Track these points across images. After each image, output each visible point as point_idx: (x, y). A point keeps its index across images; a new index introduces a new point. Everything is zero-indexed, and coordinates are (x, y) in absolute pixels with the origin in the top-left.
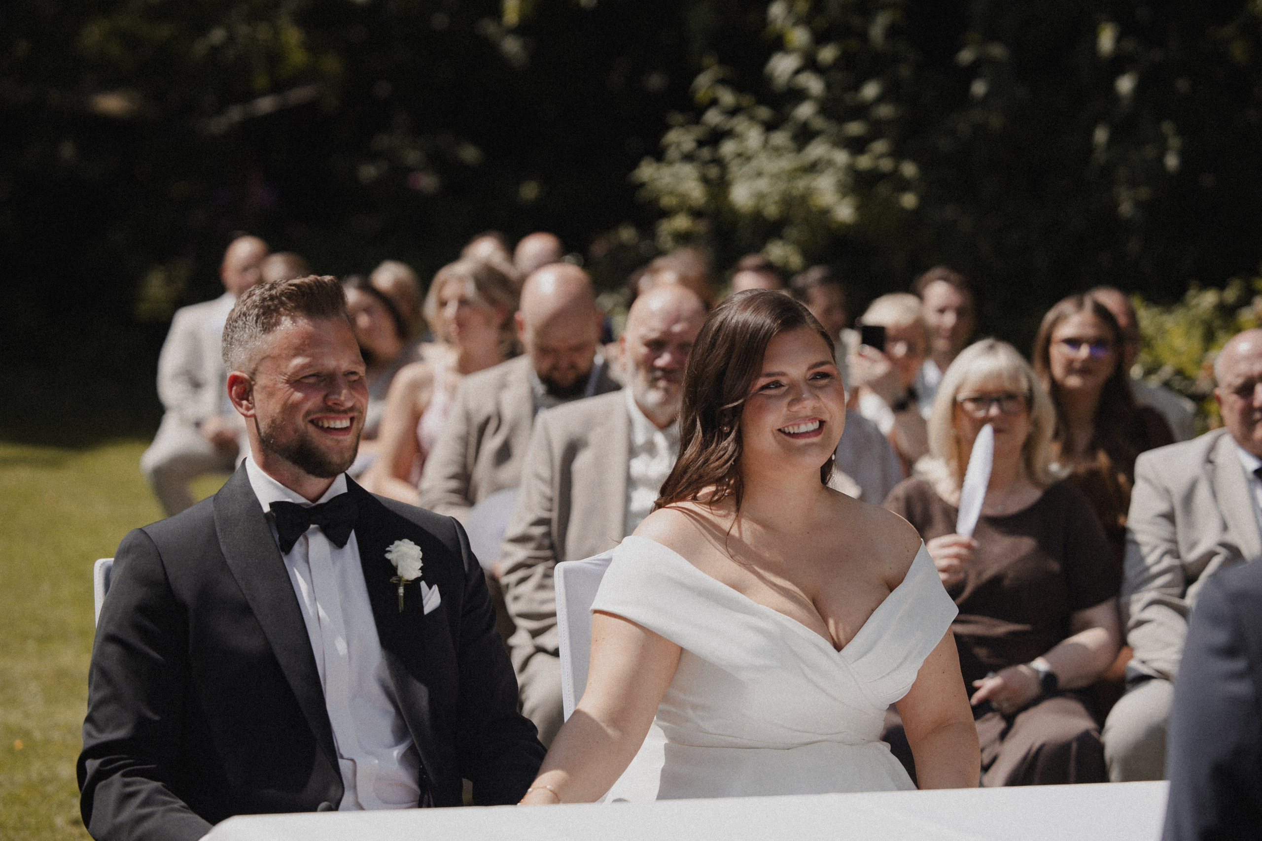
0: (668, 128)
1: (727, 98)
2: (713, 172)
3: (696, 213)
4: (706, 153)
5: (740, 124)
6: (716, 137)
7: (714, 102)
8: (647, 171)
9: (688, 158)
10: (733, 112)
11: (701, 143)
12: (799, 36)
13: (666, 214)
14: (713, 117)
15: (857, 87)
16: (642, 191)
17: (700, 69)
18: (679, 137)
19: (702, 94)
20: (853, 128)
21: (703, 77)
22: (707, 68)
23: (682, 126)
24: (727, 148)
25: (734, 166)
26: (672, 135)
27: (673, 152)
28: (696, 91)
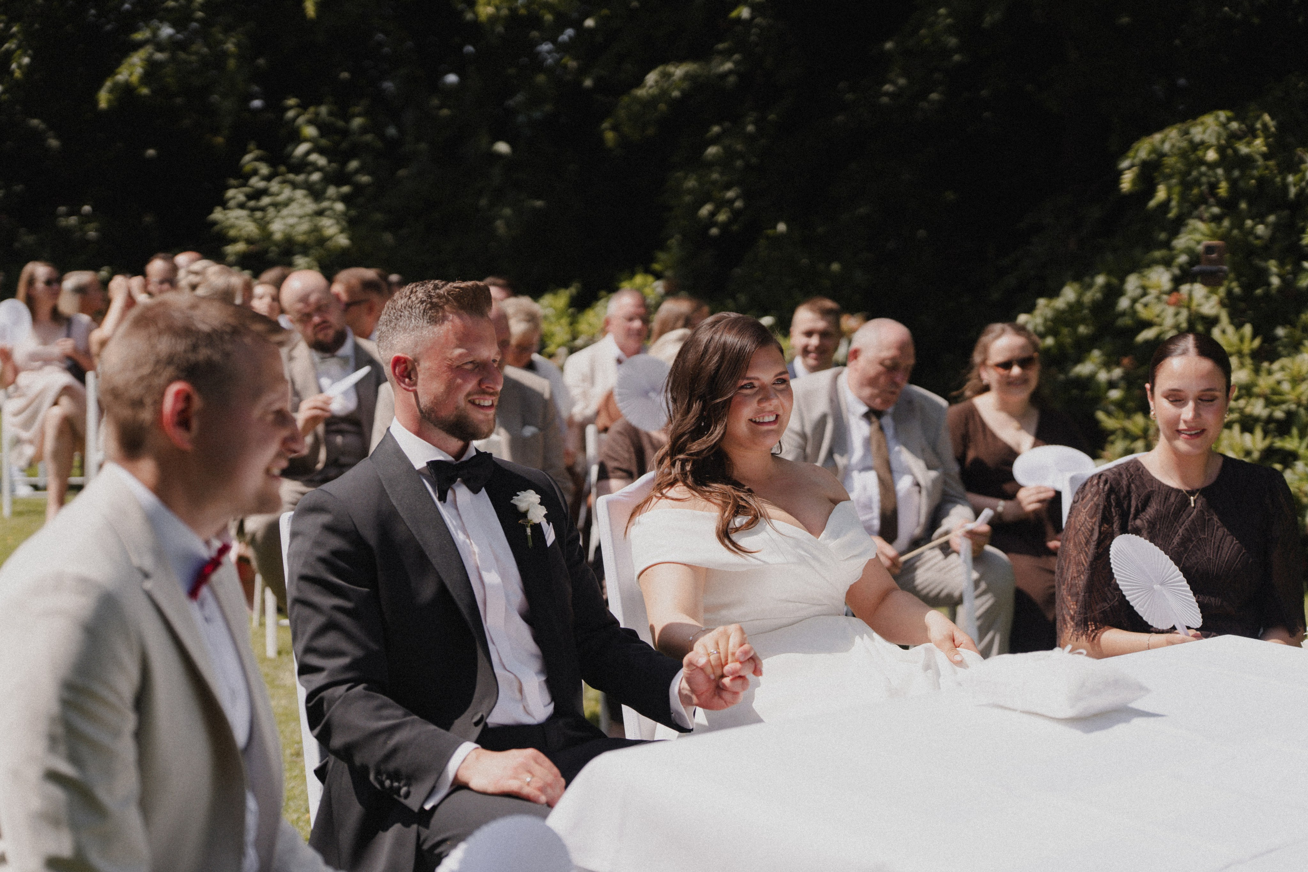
0: (229, 187)
1: (264, 170)
2: (259, 214)
3: (249, 241)
4: (252, 203)
5: (274, 186)
6: (258, 194)
7: (255, 172)
8: (218, 215)
9: (242, 206)
10: (268, 178)
11: (250, 197)
12: (310, 131)
13: (234, 241)
14: (256, 182)
15: (344, 163)
16: (216, 228)
17: (245, 152)
18: (235, 194)
19: (248, 168)
20: (345, 189)
21: (248, 157)
22: (250, 152)
23: (236, 187)
24: (265, 201)
25: (271, 211)
26: (231, 193)
27: (232, 203)
28: (243, 166)
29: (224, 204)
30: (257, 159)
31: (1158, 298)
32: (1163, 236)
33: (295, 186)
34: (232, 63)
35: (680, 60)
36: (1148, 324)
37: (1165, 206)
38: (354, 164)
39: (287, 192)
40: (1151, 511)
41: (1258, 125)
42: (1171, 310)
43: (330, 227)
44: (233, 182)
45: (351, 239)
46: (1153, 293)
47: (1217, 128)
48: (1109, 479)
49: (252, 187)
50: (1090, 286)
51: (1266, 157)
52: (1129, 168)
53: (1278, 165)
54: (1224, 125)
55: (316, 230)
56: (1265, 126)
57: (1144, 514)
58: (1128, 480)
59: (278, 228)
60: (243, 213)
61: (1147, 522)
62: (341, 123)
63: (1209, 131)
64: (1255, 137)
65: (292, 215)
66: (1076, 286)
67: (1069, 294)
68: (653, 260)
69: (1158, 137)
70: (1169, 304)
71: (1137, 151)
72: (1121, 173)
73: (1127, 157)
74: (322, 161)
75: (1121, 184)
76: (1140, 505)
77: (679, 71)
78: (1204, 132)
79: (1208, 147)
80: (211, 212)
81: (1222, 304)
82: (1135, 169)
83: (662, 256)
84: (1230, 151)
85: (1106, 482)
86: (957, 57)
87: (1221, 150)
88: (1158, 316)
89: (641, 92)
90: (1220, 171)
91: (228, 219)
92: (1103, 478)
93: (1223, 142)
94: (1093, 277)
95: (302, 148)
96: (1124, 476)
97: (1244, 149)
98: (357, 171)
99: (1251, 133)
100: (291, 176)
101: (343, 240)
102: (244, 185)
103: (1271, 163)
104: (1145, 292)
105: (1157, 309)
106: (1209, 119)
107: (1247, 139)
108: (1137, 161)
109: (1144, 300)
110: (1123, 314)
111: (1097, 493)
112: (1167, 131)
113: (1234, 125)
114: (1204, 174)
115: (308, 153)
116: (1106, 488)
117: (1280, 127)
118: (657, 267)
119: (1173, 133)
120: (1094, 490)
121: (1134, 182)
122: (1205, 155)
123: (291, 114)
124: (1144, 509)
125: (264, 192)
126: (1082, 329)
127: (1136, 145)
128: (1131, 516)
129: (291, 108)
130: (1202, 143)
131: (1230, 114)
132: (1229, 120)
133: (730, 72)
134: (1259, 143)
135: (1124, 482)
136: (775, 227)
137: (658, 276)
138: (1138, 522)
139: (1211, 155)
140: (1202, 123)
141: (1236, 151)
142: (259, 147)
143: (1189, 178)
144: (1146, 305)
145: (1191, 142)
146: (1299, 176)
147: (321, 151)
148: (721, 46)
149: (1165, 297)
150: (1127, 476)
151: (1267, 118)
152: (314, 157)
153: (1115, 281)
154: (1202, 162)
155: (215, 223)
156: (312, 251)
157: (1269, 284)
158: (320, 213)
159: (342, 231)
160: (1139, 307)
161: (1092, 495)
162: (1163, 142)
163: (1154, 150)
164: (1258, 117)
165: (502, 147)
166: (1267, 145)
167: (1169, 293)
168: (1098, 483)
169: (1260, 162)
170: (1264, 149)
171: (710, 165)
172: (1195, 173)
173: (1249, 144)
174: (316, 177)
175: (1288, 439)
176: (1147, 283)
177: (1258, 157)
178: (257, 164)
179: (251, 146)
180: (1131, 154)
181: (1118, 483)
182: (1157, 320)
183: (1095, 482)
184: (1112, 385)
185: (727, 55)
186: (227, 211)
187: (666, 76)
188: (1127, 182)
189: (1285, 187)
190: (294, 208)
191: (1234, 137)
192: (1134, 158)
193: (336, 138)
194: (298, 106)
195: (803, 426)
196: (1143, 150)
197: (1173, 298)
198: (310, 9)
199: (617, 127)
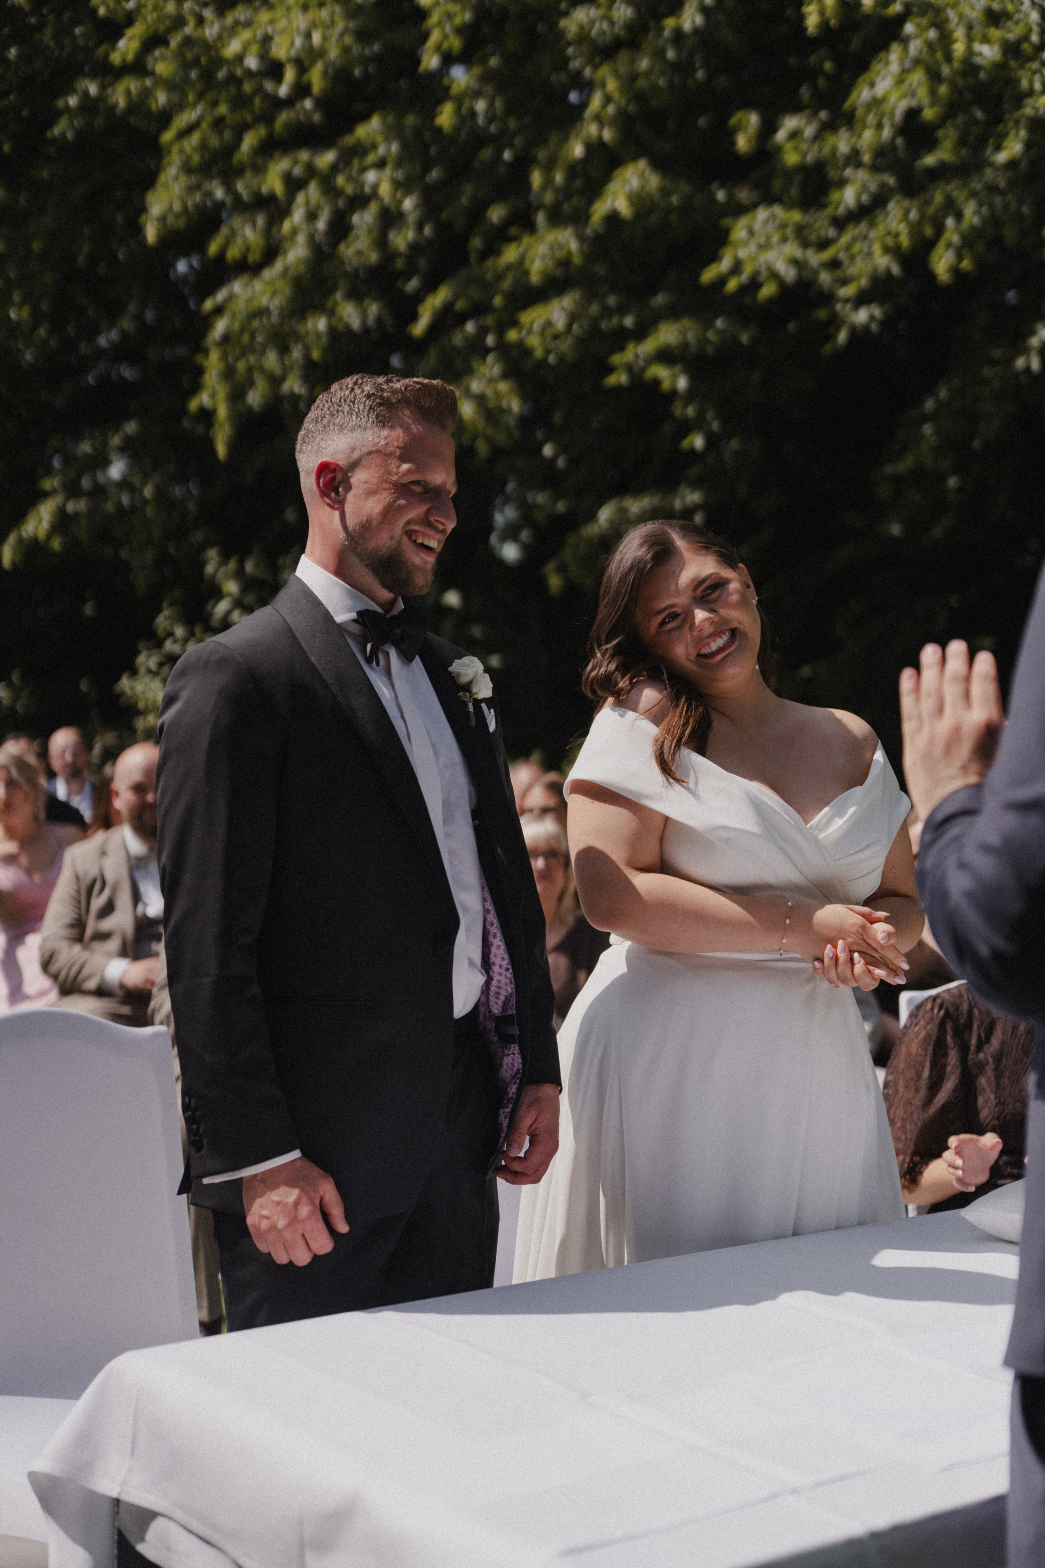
0: (139, 652)
1: (180, 631)
7: (170, 635)
8: (125, 683)
9: (154, 674)
10: (184, 641)
11: (161, 664)
12: (232, 586)
13: (144, 713)
14: (170, 645)
16: (123, 699)
17: (160, 610)
18: (147, 660)
19: (160, 631)
21: (162, 616)
22: (164, 610)
23: (148, 650)
26: (141, 658)
27: (142, 670)
28: (157, 627)
29: (134, 672)
30: (171, 618)
40: (995, 1043)
44: (144, 645)
48: (945, 1002)
49: (165, 651)
57: (988, 1046)
58: (970, 1003)
61: (991, 1057)
76: (983, 1035)
77: (637, 505)
80: (118, 680)
85: (941, 1007)
89: (590, 530)
91: (136, 688)
92: (939, 1001)
95: (223, 606)
96: (965, 997)
102: (158, 649)
111: (931, 1019)
115: (229, 611)
116: (942, 1012)
120: (927, 1016)
123: (211, 568)
124: (988, 1040)
128: (973, 1048)
129: (211, 560)
135: (965, 1007)
138: (981, 1056)
142: (174, 605)
147: (245, 609)
150: (968, 999)
152: (235, 615)
155: (122, 693)
161: (925, 1022)
165: (452, 598)
168: (932, 1009)
178: (172, 625)
179: (167, 604)
181: (957, 1007)
183: (929, 1006)
185: (694, 483)
186: (136, 680)
187: (622, 511)
193: (265, 592)
194: (219, 558)
198: (221, 450)
199: (562, 569)
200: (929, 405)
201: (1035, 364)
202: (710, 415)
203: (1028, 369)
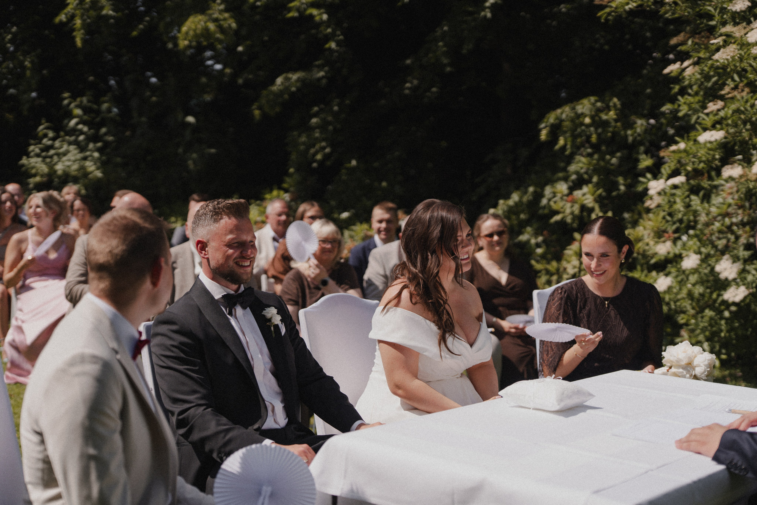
0: (30, 145)
1: (51, 134)
2: (48, 160)
3: (43, 175)
4: (44, 154)
5: (57, 144)
6: (48, 148)
7: (45, 136)
8: (24, 161)
9: (38, 155)
10: (54, 139)
11: (42, 150)
12: (78, 112)
13: (35, 175)
14: (46, 142)
15: (98, 129)
16: (23, 169)
17: (40, 124)
18: (34, 149)
19: (41, 134)
20: (99, 144)
21: (41, 127)
22: (43, 124)
23: (35, 145)
24: (52, 152)
25: (56, 158)
26: (31, 148)
27: (32, 154)
28: (39, 132)
29: (28, 156)
30: (47, 128)
31: (562, 198)
32: (562, 165)
33: (70, 143)
34: (28, 73)
35: (295, 70)
36: (557, 213)
37: (564, 148)
38: (104, 130)
39: (65, 147)
40: (587, 308)
41: (611, 104)
42: (569, 205)
43: (90, 166)
44: (32, 142)
45: (103, 173)
46: (559, 195)
47: (590, 106)
48: (567, 290)
49: (44, 144)
50: (526, 192)
51: (616, 121)
52: (544, 128)
53: (623, 125)
54: (593, 104)
55: (82, 168)
56: (615, 105)
57: (584, 310)
58: (576, 289)
59: (59, 167)
60: (40, 159)
61: (585, 315)
62: (95, 107)
63: (585, 108)
64: (610, 110)
65: (69, 160)
66: (519, 193)
67: (515, 197)
68: (282, 181)
69: (559, 111)
70: (567, 201)
71: (548, 118)
72: (540, 130)
73: (543, 123)
74: (85, 129)
75: (541, 136)
76: (582, 305)
77: (294, 77)
78: (583, 108)
79: (586, 116)
80: (21, 159)
81: (596, 201)
82: (548, 128)
83: (288, 179)
84: (597, 118)
85: (564, 291)
86: (448, 69)
87: (592, 117)
88: (562, 208)
89: (274, 88)
90: (592, 129)
91: (30, 163)
92: (563, 289)
93: (593, 113)
94: (526, 188)
95: (73, 122)
96: (574, 288)
97: (604, 117)
98: (105, 134)
99: (608, 108)
100: (67, 138)
101: (99, 174)
102: (40, 143)
103: (619, 124)
104: (554, 194)
105: (561, 204)
106: (585, 101)
107: (605, 112)
108: (548, 124)
109: (554, 199)
110: (544, 207)
111: (561, 297)
112: (563, 108)
113: (599, 104)
114: (583, 131)
115: (77, 124)
116: (565, 294)
117: (622, 104)
118: (285, 186)
119: (567, 108)
120: (558, 296)
121: (547, 135)
122: (584, 120)
123: (66, 102)
124: (584, 307)
125: (51, 147)
126: (522, 216)
127: (548, 115)
128: (578, 311)
129: (65, 98)
130: (582, 114)
131: (596, 98)
132: (597, 101)
133: (323, 77)
134: (612, 113)
135: (574, 292)
136: (350, 163)
137: (286, 191)
138: (582, 314)
139: (587, 120)
140: (582, 104)
141: (600, 118)
142: (47, 122)
143: (576, 133)
144: (555, 202)
145: (576, 113)
146: (633, 130)
147: (84, 123)
148: (317, 63)
149: (565, 198)
151: (615, 100)
152: (80, 126)
153: (539, 190)
154: (582, 124)
155: (23, 165)
156: (81, 181)
157: (619, 190)
158: (85, 159)
159: (98, 169)
160: (552, 203)
161: (557, 299)
162: (562, 113)
163: (557, 118)
164: (611, 100)
165: (191, 119)
166: (616, 114)
167: (568, 195)
168: (560, 292)
169: (613, 124)
170: (615, 117)
171: (312, 129)
172: (579, 130)
173: (607, 114)
174: (81, 138)
175: (636, 272)
176: (555, 190)
177: (612, 121)
178: (45, 131)
179: (43, 121)
180: (545, 120)
181: (571, 292)
182: (562, 210)
184: (538, 245)
185: (321, 68)
186: (30, 159)
187: (287, 79)
188: (544, 135)
189: (626, 136)
190: (70, 156)
191: (599, 111)
192: (547, 122)
193: (93, 115)
194: (70, 97)
195: (385, 271)
196: (551, 118)
197: (570, 198)
198: (79, 42)
199: (260, 108)
200: (439, 33)
201: (489, 15)
202: (338, 33)
203: (485, 16)
